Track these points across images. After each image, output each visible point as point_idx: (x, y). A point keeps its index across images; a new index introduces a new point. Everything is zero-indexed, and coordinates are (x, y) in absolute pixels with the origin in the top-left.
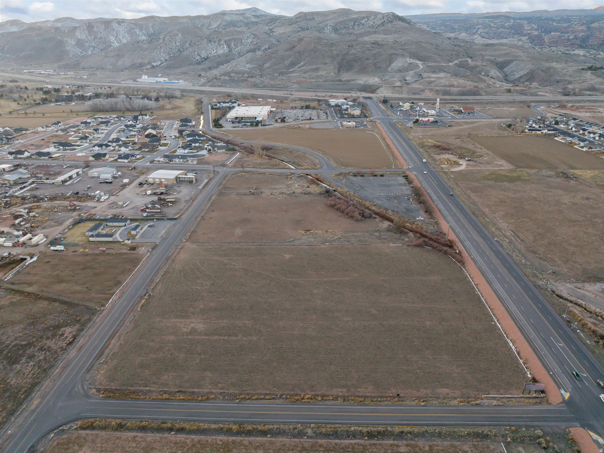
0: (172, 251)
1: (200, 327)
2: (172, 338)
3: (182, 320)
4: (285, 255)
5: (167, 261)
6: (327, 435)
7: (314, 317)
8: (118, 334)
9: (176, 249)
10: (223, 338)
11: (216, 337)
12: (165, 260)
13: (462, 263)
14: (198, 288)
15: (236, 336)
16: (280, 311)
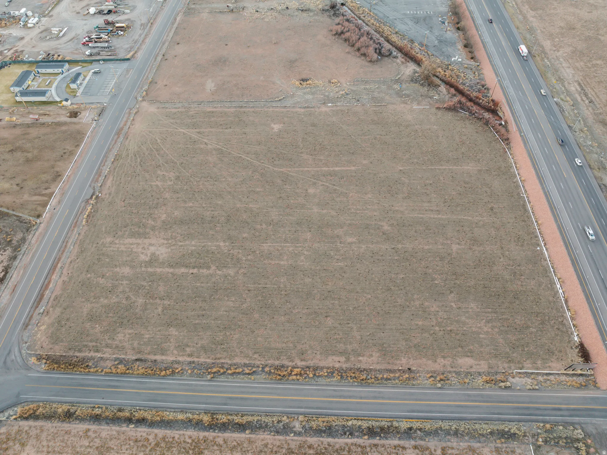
0: (125, 119)
1: (163, 252)
2: (126, 271)
3: (139, 241)
4: (273, 125)
5: (118, 137)
6: (319, 432)
7: (309, 235)
8: (59, 265)
9: (130, 113)
10: (191, 271)
11: (183, 270)
12: (115, 135)
13: (507, 140)
14: (159, 184)
15: (208, 268)
16: (264, 226)
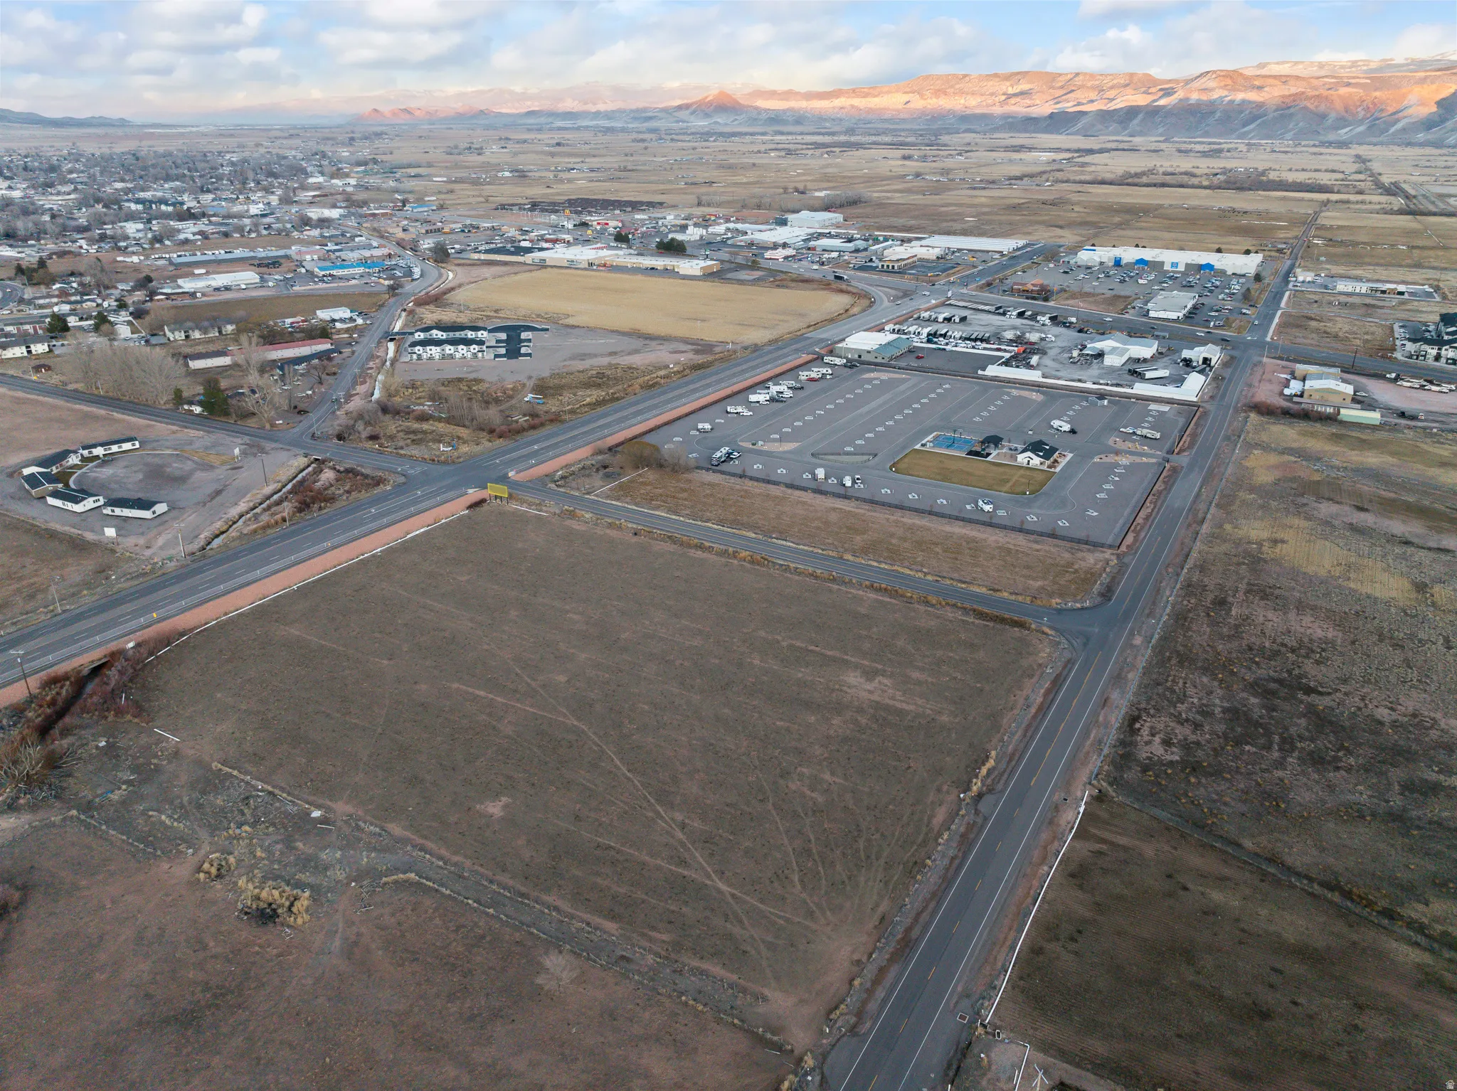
3: (891, 702)
9: (860, 1014)
10: (818, 649)
11: (830, 653)
13: (166, 640)
14: (827, 776)
